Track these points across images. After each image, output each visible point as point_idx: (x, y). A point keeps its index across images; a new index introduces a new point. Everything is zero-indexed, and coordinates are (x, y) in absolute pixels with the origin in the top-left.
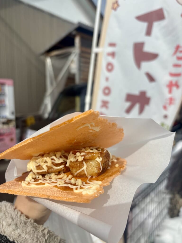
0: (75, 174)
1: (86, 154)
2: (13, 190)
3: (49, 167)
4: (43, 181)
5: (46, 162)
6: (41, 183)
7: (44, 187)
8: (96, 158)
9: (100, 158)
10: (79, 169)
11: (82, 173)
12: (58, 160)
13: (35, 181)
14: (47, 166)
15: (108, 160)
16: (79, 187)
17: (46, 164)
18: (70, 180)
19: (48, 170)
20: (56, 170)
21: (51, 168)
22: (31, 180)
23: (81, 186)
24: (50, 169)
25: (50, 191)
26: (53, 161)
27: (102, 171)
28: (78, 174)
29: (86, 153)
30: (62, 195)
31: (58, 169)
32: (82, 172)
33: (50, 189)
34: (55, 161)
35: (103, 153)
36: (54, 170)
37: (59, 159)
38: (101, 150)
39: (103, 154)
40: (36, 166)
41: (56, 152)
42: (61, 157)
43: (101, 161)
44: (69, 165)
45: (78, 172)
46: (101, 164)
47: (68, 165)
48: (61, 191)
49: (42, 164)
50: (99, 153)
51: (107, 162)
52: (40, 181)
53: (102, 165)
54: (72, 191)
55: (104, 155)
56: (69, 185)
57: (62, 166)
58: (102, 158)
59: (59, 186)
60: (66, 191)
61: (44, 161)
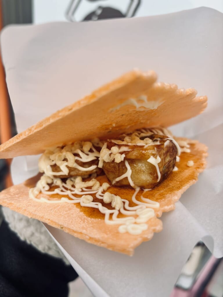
0: (114, 182)
1: (129, 150)
2: (15, 204)
3: (71, 168)
4: (62, 191)
5: (65, 160)
6: (57, 194)
7: (60, 203)
8: (149, 158)
9: (156, 158)
10: (119, 176)
11: (124, 183)
12: (86, 156)
13: (49, 190)
14: (67, 167)
15: (173, 158)
16: (116, 212)
17: (65, 163)
18: (104, 192)
19: (69, 173)
20: (84, 173)
21: (75, 169)
22: (44, 187)
23: (119, 211)
24: (73, 171)
25: (66, 216)
26: (77, 158)
27: (160, 180)
28: (117, 182)
29: (129, 148)
30: (83, 228)
31: (87, 172)
32: (124, 181)
33: (67, 211)
34: (81, 158)
35: (162, 146)
36: (80, 172)
37: (88, 155)
38: (159, 139)
39: (163, 149)
40: (51, 166)
41: (83, 143)
42: (91, 151)
43: (159, 164)
44: (103, 167)
45: (118, 179)
46: (159, 168)
47: (100, 165)
48: (84, 218)
49: (58, 163)
50: (154, 149)
51: (172, 162)
52: (57, 191)
53: (160, 170)
54: (102, 221)
55: (164, 151)
56: (100, 206)
57: (93, 167)
58: (160, 156)
59: (82, 204)
60: (92, 219)
61: (63, 158)
